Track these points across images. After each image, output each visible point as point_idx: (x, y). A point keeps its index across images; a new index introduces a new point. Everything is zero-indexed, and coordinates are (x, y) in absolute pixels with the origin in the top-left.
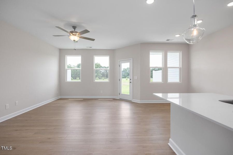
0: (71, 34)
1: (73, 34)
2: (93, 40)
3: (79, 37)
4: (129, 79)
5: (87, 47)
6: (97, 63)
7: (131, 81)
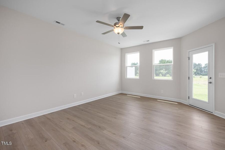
0: (115, 27)
1: (117, 27)
2: (141, 28)
3: (124, 28)
4: (207, 77)
5: (144, 41)
6: (169, 60)
7: (213, 80)
